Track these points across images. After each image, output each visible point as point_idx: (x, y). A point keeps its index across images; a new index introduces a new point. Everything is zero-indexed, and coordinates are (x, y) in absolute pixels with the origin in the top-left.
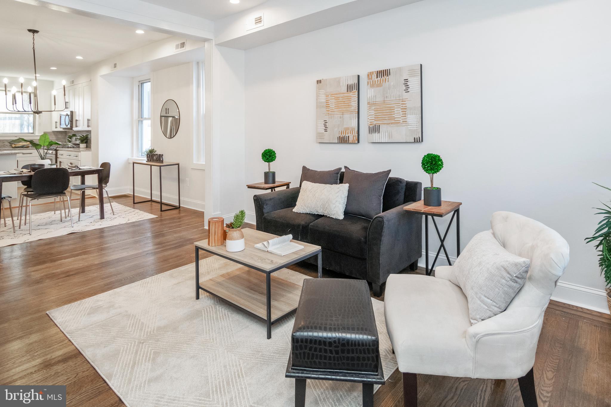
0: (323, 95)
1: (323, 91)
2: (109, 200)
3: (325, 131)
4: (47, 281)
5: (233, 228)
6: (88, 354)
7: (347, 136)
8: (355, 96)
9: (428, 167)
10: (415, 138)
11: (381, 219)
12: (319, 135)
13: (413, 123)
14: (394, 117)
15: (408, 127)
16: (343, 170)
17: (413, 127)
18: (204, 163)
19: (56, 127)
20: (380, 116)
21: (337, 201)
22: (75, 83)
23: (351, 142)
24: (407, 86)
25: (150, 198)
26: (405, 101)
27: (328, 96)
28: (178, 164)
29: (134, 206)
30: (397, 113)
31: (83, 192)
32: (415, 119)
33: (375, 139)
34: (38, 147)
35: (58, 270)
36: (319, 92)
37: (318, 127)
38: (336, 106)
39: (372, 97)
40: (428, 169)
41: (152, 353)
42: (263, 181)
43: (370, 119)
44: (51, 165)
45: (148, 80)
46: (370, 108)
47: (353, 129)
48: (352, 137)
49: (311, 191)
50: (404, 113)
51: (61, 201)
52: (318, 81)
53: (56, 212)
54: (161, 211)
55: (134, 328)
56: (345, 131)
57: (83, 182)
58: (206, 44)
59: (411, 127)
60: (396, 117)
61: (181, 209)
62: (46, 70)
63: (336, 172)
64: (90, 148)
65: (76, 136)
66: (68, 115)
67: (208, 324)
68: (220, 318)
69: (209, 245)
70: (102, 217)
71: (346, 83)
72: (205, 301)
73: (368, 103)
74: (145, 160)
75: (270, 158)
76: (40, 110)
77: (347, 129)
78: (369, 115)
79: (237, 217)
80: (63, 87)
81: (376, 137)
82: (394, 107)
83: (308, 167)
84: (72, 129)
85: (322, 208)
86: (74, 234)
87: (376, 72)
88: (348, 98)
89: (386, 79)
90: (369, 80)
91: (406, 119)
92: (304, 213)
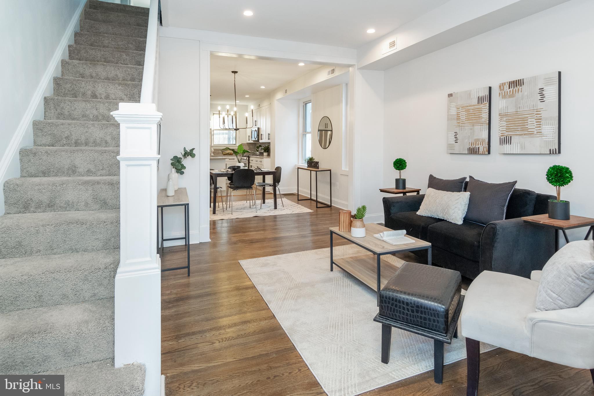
0: (454, 107)
1: (454, 104)
2: (281, 196)
3: (456, 142)
4: (240, 244)
5: (356, 218)
6: (259, 288)
7: (477, 148)
8: (485, 107)
9: (552, 179)
10: (550, 150)
11: (493, 226)
12: (450, 147)
13: (548, 134)
14: (527, 128)
15: (543, 139)
16: (468, 180)
17: (548, 138)
18: (348, 170)
19: (249, 140)
20: (511, 128)
21: (456, 207)
22: (261, 106)
23: (481, 153)
24: (542, 95)
25: (310, 197)
26: (540, 111)
27: (459, 109)
28: (330, 170)
29: (298, 202)
30: (531, 124)
31: (263, 187)
32: (551, 129)
33: (507, 151)
34: (237, 154)
35: (246, 238)
36: (451, 105)
37: (449, 138)
38: (466, 118)
39: (503, 107)
40: (552, 181)
41: (296, 296)
42: (394, 187)
43: (501, 130)
44: (244, 167)
45: (309, 102)
46: (501, 120)
47: (483, 141)
48: (483, 148)
49: (433, 197)
50: (539, 123)
51: (250, 195)
52: (449, 94)
53: (247, 201)
54: (317, 207)
55: (287, 280)
56: (475, 143)
57: (264, 181)
58: (351, 69)
59: (546, 138)
60: (529, 127)
61: (332, 207)
62: (243, 98)
63: (461, 181)
64: (270, 156)
65: (262, 147)
66: (256, 131)
67: (336, 288)
68: (345, 286)
69: (339, 231)
70: (276, 208)
71: (476, 95)
72: (337, 273)
73: (499, 114)
74: (306, 166)
75: (401, 167)
76: (238, 128)
77: (478, 140)
78: (500, 126)
79: (359, 210)
80: (251, 110)
81: (507, 148)
82: (528, 118)
83: (434, 176)
84: (259, 141)
85: (441, 212)
86: (257, 217)
87: (509, 83)
88: (479, 110)
89: (519, 89)
90: (501, 91)
91: (540, 130)
92: (426, 216)
